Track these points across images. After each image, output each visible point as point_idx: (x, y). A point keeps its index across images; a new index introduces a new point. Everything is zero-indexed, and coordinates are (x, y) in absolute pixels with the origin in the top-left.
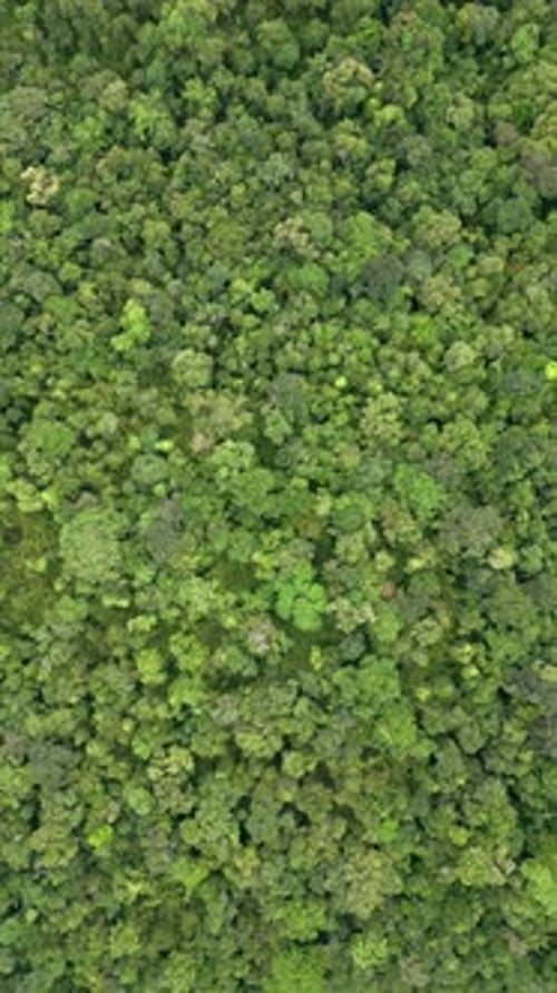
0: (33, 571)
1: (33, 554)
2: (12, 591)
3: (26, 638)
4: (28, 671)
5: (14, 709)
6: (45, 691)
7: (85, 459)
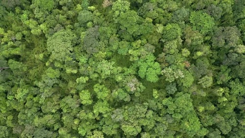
0: (38, 60)
1: (38, 53)
2: (30, 68)
3: (36, 86)
4: (35, 99)
5: (29, 115)
6: (43, 108)
7: (59, 14)
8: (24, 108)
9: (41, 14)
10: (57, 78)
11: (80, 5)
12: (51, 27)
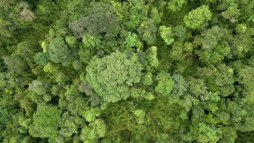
0: (145, 118)
1: (134, 120)
2: (161, 130)
4: (214, 109)
5: (244, 112)
6: (226, 93)
7: (65, 98)
8: (232, 125)
9: (69, 124)
10: (171, 75)
11: (45, 67)
12: (87, 104)
